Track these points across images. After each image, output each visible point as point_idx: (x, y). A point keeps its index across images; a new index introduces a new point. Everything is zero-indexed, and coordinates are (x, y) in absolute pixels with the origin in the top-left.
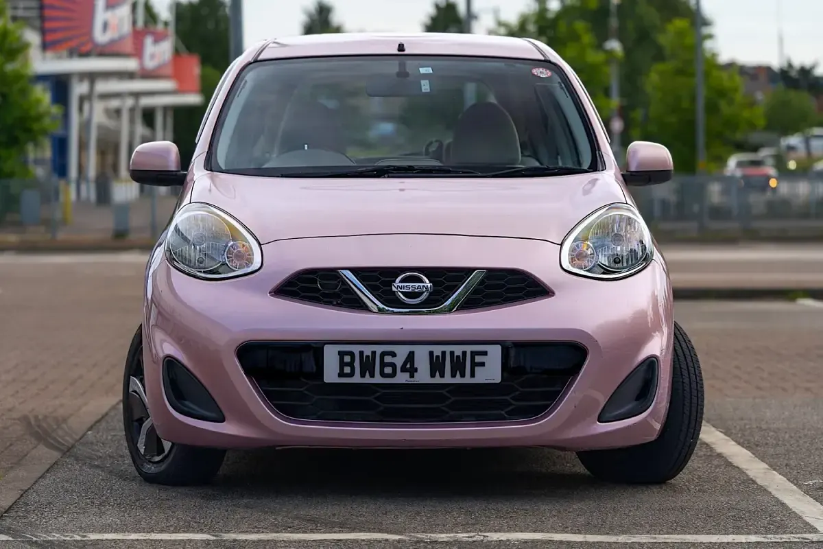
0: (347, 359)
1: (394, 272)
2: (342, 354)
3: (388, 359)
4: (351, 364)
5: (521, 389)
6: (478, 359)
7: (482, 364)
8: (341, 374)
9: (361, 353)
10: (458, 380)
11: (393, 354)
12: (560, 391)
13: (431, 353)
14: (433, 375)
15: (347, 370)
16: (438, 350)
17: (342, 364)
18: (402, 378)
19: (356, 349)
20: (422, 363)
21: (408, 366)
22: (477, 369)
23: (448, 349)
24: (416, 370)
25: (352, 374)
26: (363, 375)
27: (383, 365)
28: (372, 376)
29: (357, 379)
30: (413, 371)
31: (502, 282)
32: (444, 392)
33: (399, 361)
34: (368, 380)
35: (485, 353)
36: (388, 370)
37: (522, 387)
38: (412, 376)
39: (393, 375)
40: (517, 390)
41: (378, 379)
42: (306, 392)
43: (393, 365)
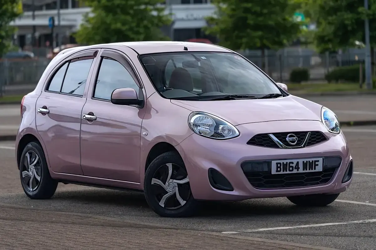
0: (279, 165)
1: (285, 134)
2: (277, 164)
3: (291, 165)
4: (280, 167)
5: (324, 173)
6: (317, 163)
7: (318, 165)
8: (277, 171)
9: (283, 163)
10: (311, 171)
11: (293, 163)
12: (333, 173)
13: (303, 162)
14: (304, 170)
15: (279, 169)
16: (305, 160)
17: (277, 167)
18: (295, 171)
19: (281, 162)
20: (301, 166)
21: (297, 167)
22: (316, 167)
23: (308, 160)
24: (299, 168)
25: (280, 171)
26: (283, 171)
27: (290, 167)
28: (286, 171)
29: (282, 173)
30: (298, 168)
31: (315, 136)
32: (304, 175)
33: (294, 165)
34: (285, 173)
35: (318, 161)
36: (291, 169)
37: (324, 172)
38: (298, 170)
39: (292, 170)
40: (323, 173)
41: (288, 172)
42: (262, 178)
43: (292, 167)
